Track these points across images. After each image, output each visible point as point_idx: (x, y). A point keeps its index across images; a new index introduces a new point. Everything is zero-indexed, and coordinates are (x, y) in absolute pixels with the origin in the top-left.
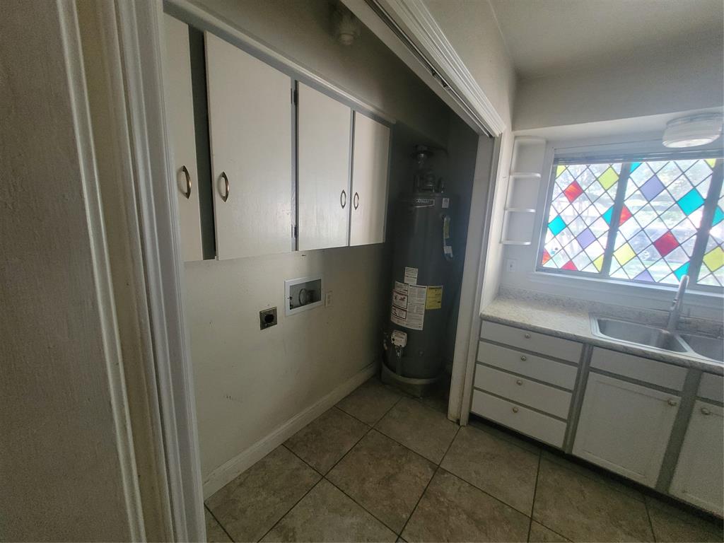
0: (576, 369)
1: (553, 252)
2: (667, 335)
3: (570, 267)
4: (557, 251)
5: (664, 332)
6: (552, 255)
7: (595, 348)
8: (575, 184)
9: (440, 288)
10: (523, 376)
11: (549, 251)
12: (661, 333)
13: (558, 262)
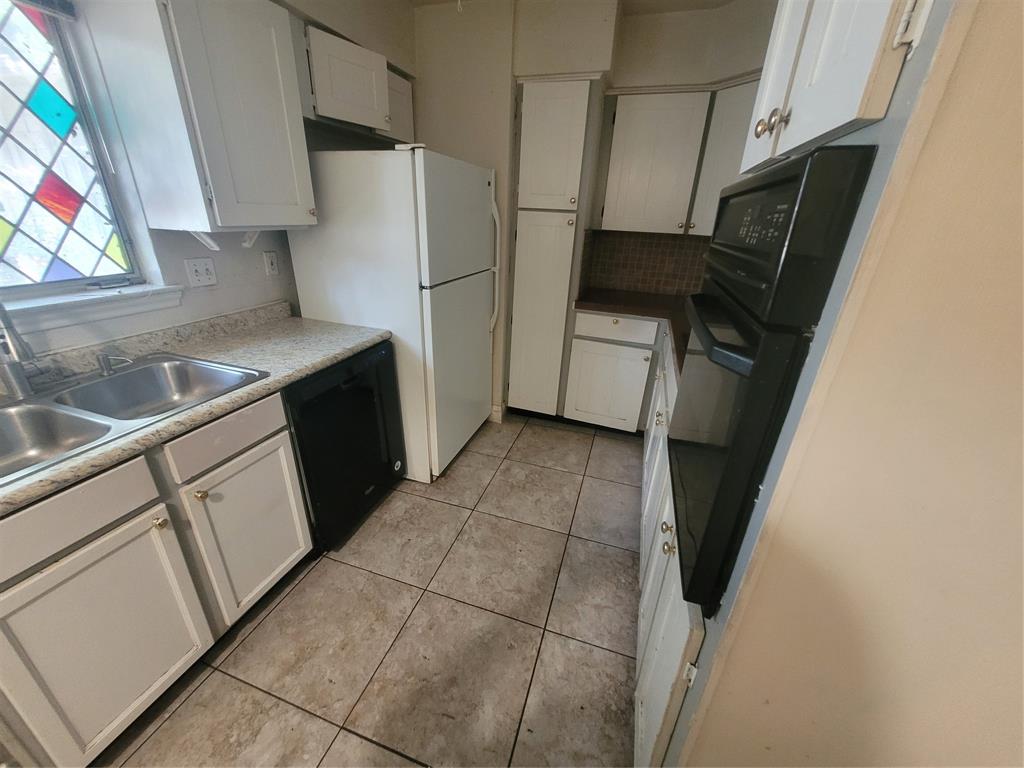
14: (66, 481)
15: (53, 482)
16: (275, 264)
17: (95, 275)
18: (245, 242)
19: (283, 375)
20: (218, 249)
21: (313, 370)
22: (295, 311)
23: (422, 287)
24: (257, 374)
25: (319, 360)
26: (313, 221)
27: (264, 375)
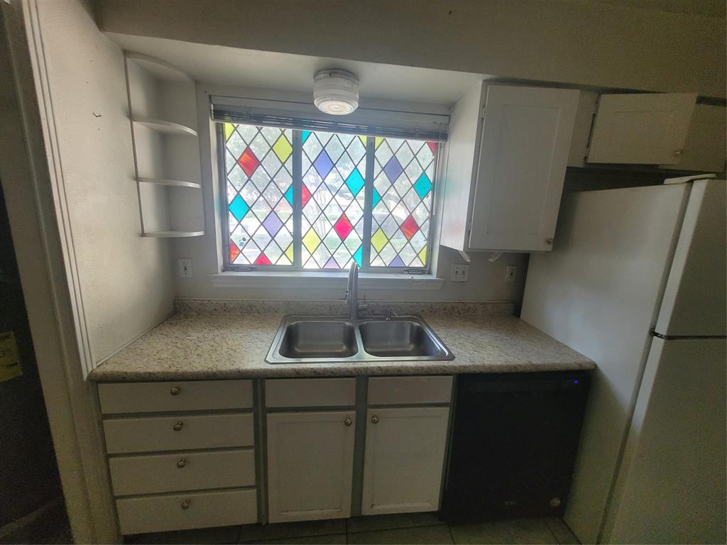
0: (251, 415)
1: (241, 244)
2: (349, 327)
3: (262, 261)
4: (245, 242)
5: (348, 324)
6: (241, 248)
7: (267, 382)
8: (248, 151)
9: (8, 337)
10: (184, 451)
11: (237, 243)
12: (345, 326)
13: (248, 256)
14: (320, 374)
15: (315, 372)
16: (514, 275)
17: (410, 266)
18: (490, 258)
19: (461, 364)
20: (468, 261)
21: (489, 371)
22: (517, 312)
23: (653, 333)
24: (447, 353)
25: (499, 363)
26: (549, 248)
27: (452, 357)
